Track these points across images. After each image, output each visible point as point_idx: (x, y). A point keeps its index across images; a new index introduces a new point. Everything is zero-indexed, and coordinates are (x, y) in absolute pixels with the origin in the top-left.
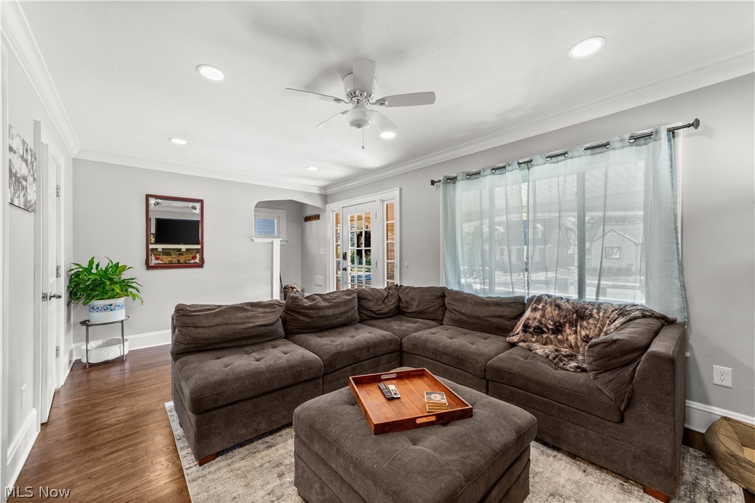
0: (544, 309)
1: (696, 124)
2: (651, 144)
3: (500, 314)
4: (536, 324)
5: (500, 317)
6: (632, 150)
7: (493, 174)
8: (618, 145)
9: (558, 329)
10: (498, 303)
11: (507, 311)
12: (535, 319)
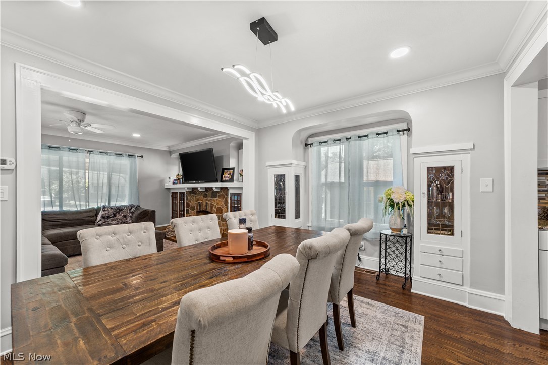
0: (108, 210)
1: (142, 157)
2: (133, 159)
3: (88, 215)
4: (107, 215)
5: (88, 217)
6: (127, 158)
7: (69, 151)
8: (125, 156)
9: (115, 216)
10: (86, 211)
11: (92, 214)
12: (106, 214)
